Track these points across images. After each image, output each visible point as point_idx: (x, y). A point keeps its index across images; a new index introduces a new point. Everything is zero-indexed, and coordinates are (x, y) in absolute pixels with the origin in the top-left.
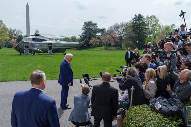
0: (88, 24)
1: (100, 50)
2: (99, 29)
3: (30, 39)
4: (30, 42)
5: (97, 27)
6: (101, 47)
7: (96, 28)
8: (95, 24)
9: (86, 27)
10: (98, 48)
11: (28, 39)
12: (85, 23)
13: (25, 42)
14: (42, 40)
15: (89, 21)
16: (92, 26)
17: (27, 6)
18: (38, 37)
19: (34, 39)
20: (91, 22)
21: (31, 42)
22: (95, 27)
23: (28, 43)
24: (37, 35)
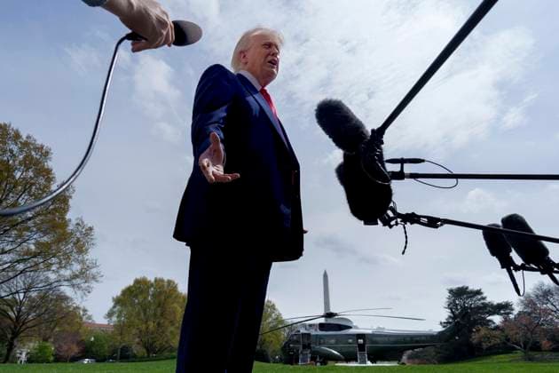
0: (459, 293)
1: (510, 361)
2: (492, 306)
3: (314, 325)
4: (313, 332)
5: (484, 298)
6: (511, 355)
7: (482, 301)
8: (479, 292)
9: (454, 301)
10: (501, 356)
11: (310, 325)
12: (451, 291)
13: (303, 334)
14: (341, 327)
15: (460, 286)
16: (471, 297)
17: (325, 276)
18: (331, 321)
19: (322, 326)
20: (467, 288)
21: (316, 333)
22: (479, 300)
23: (309, 335)
24: (329, 315)
